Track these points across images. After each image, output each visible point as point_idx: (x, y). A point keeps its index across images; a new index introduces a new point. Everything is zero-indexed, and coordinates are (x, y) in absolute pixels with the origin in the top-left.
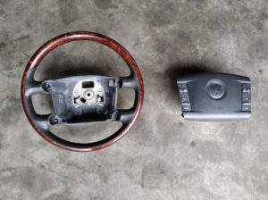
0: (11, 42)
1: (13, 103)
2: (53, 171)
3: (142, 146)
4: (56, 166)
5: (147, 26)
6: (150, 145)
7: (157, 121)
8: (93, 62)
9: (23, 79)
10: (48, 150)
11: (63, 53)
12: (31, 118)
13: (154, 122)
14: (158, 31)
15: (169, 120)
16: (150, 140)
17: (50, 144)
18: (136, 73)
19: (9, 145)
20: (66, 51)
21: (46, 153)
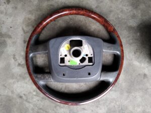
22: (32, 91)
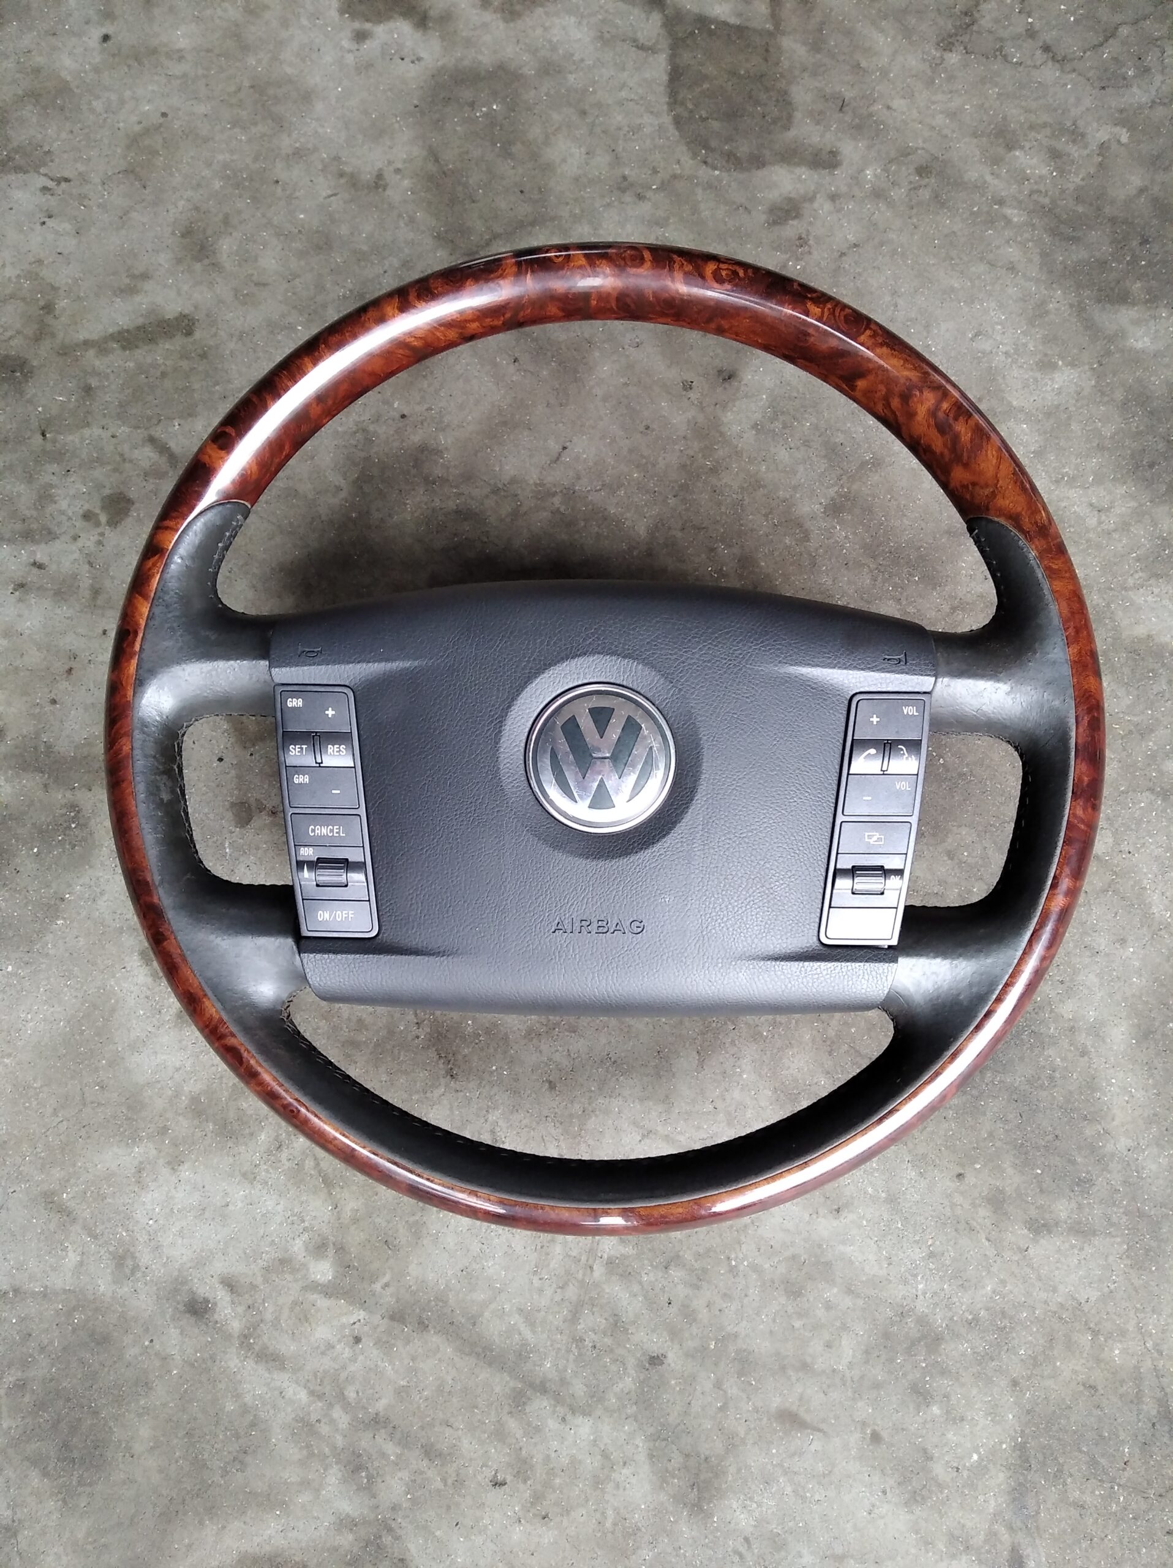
2: (271, 1359)
3: (1018, 1233)
4: (303, 1316)
5: (1059, 301)
6: (1081, 1231)
7: (1145, 1034)
9: (139, 583)
10: (249, 1177)
11: (423, 454)
12: (165, 897)
13: (1119, 1035)
14: (1141, 340)
16: (1083, 1184)
18: (1054, 611)
20: (444, 440)
21: (239, 1193)
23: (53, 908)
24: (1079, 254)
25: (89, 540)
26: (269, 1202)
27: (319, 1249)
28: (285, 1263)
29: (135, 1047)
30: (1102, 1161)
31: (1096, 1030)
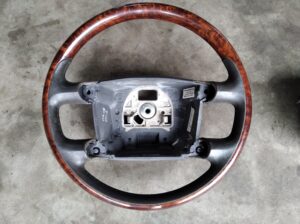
0: (33, 28)
1: (28, 118)
3: (235, 204)
5: (236, 14)
6: (248, 203)
7: (259, 162)
8: (154, 62)
9: (48, 77)
10: (76, 199)
11: (108, 47)
12: (56, 143)
13: (254, 163)
14: (253, 22)
15: (278, 161)
16: (248, 194)
17: (80, 190)
18: (241, 77)
19: (15, 186)
20: (113, 45)
21: (74, 203)
22: (87, 214)
23: (33, 144)
24: (239, 5)
25: (38, 67)
26: (81, 205)
27: (92, 214)
28: (85, 217)
29: (51, 173)
30: (251, 189)
31: (250, 162)
